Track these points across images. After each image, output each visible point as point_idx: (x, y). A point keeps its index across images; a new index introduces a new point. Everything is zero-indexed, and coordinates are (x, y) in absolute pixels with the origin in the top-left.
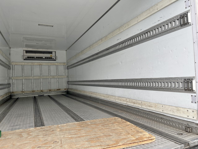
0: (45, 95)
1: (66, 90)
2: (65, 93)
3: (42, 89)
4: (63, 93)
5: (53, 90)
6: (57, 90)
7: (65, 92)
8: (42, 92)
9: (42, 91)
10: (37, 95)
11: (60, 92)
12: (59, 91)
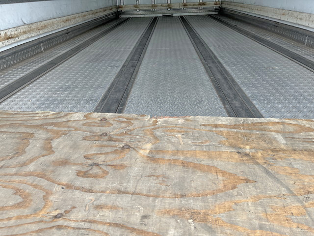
0: (174, 15)
1: (217, 6)
2: (214, 13)
3: (169, 3)
4: (210, 13)
5: (190, 5)
6: (200, 4)
7: (216, 10)
8: (170, 8)
9: (169, 6)
10: (161, 15)
11: (205, 10)
12: (203, 6)
